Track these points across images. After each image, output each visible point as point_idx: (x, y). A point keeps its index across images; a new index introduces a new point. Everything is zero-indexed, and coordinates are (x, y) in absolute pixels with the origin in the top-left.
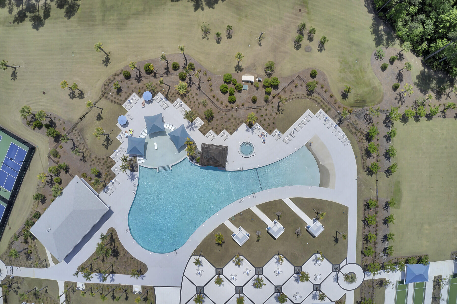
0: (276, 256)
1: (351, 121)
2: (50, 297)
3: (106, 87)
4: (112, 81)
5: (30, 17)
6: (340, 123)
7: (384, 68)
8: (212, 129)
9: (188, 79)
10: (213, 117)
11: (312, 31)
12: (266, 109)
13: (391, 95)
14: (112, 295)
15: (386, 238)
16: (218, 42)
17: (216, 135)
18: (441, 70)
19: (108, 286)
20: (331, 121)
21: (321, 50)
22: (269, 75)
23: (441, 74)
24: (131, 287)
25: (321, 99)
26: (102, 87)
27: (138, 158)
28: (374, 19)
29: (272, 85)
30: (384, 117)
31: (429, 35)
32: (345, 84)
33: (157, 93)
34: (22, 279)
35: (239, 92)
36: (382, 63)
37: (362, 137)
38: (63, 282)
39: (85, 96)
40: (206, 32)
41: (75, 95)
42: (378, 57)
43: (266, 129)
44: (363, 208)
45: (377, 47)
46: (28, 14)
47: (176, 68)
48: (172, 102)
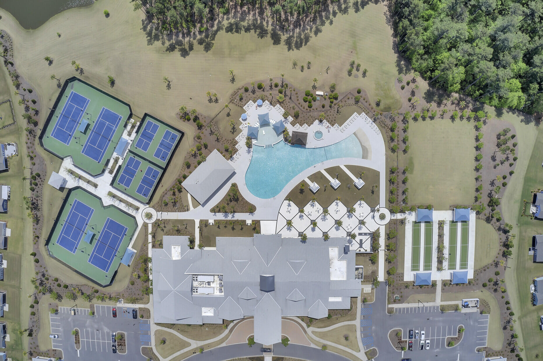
0: (336, 201)
1: (381, 120)
2: (188, 232)
3: (233, 96)
4: (237, 93)
5: (178, 49)
6: (375, 121)
7: (403, 88)
8: (298, 123)
9: (283, 93)
10: (298, 116)
11: (359, 66)
12: (330, 112)
13: (406, 104)
14: (232, 227)
15: (404, 193)
16: (302, 71)
17: (300, 126)
18: (441, 89)
19: (230, 221)
20: (369, 119)
21: (364, 77)
22: (332, 91)
23: (441, 91)
24: (245, 221)
25: (363, 106)
26: (230, 96)
27: (253, 140)
28: (398, 57)
29: (334, 98)
30: (402, 118)
31: (431, 68)
32: (378, 97)
33: (265, 101)
34: (168, 221)
35: (315, 101)
36: (401, 85)
37: (388, 129)
38: (199, 220)
39: (219, 101)
40: (295, 64)
41: (212, 101)
42: (400, 81)
43: (330, 123)
44: (389, 172)
45: (399, 75)
46: (177, 46)
47: (276, 86)
48: (274, 106)
